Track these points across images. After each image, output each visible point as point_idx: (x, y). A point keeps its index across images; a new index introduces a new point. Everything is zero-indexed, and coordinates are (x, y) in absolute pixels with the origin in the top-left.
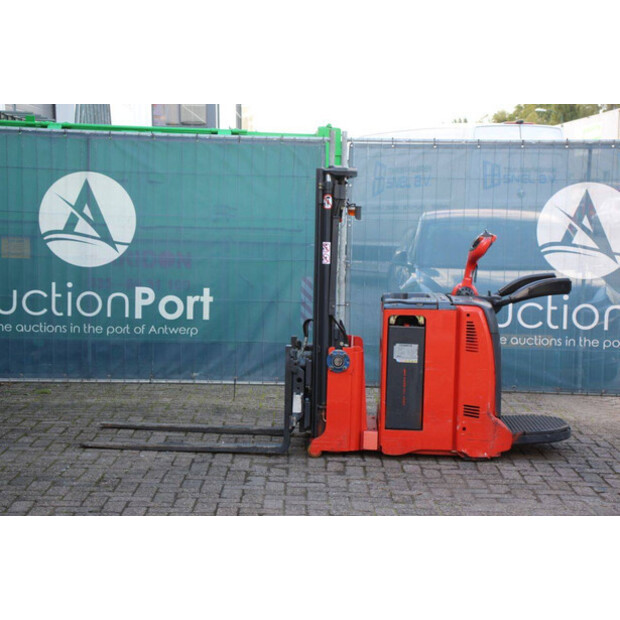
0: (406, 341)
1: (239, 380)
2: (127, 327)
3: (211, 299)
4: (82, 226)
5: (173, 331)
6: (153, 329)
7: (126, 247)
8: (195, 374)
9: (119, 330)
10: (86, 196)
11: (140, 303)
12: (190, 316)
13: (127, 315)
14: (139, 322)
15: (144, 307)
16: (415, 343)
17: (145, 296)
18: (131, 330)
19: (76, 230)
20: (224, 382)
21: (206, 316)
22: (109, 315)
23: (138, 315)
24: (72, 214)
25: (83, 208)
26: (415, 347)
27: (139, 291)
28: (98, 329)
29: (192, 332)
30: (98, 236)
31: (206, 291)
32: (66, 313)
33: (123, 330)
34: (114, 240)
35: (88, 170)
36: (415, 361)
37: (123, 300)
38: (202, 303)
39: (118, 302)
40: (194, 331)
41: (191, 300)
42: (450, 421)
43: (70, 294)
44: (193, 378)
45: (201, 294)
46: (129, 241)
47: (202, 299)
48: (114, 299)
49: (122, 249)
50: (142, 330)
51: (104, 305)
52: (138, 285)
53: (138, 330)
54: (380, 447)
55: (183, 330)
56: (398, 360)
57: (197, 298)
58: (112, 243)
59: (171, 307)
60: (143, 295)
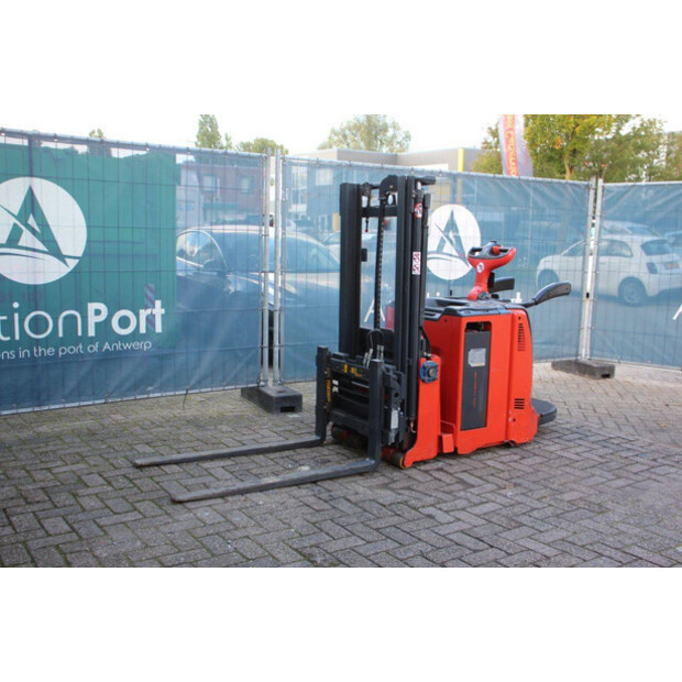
0: (477, 346)
1: (191, 389)
2: (81, 346)
3: (163, 311)
4: (27, 239)
5: (127, 346)
6: (107, 346)
7: (77, 261)
8: (150, 388)
9: (72, 350)
10: (31, 204)
11: (93, 320)
12: (143, 330)
13: (80, 333)
14: (92, 340)
15: (96, 324)
16: (483, 347)
17: (98, 312)
18: (85, 349)
19: (20, 244)
20: (177, 393)
21: (159, 329)
22: (61, 335)
23: (92, 332)
24: (15, 224)
25: (27, 219)
26: (484, 350)
27: (92, 307)
28: (50, 351)
29: (146, 346)
30: (46, 250)
31: (158, 303)
32: (13, 336)
33: (76, 350)
34: (64, 253)
35: (31, 176)
36: (483, 364)
37: (75, 317)
38: (154, 316)
39: (70, 320)
40: (148, 345)
41: (144, 313)
42: (505, 415)
43: (16, 315)
44: (148, 393)
45: (154, 307)
46: (80, 254)
47: (155, 311)
48: (65, 318)
49: (72, 264)
50: (96, 347)
51: (55, 325)
52: (91, 302)
53: (91, 349)
54: (456, 449)
55: (137, 345)
56: (472, 365)
57: (149, 311)
58: (61, 257)
59: (124, 322)
60: (96, 312)
